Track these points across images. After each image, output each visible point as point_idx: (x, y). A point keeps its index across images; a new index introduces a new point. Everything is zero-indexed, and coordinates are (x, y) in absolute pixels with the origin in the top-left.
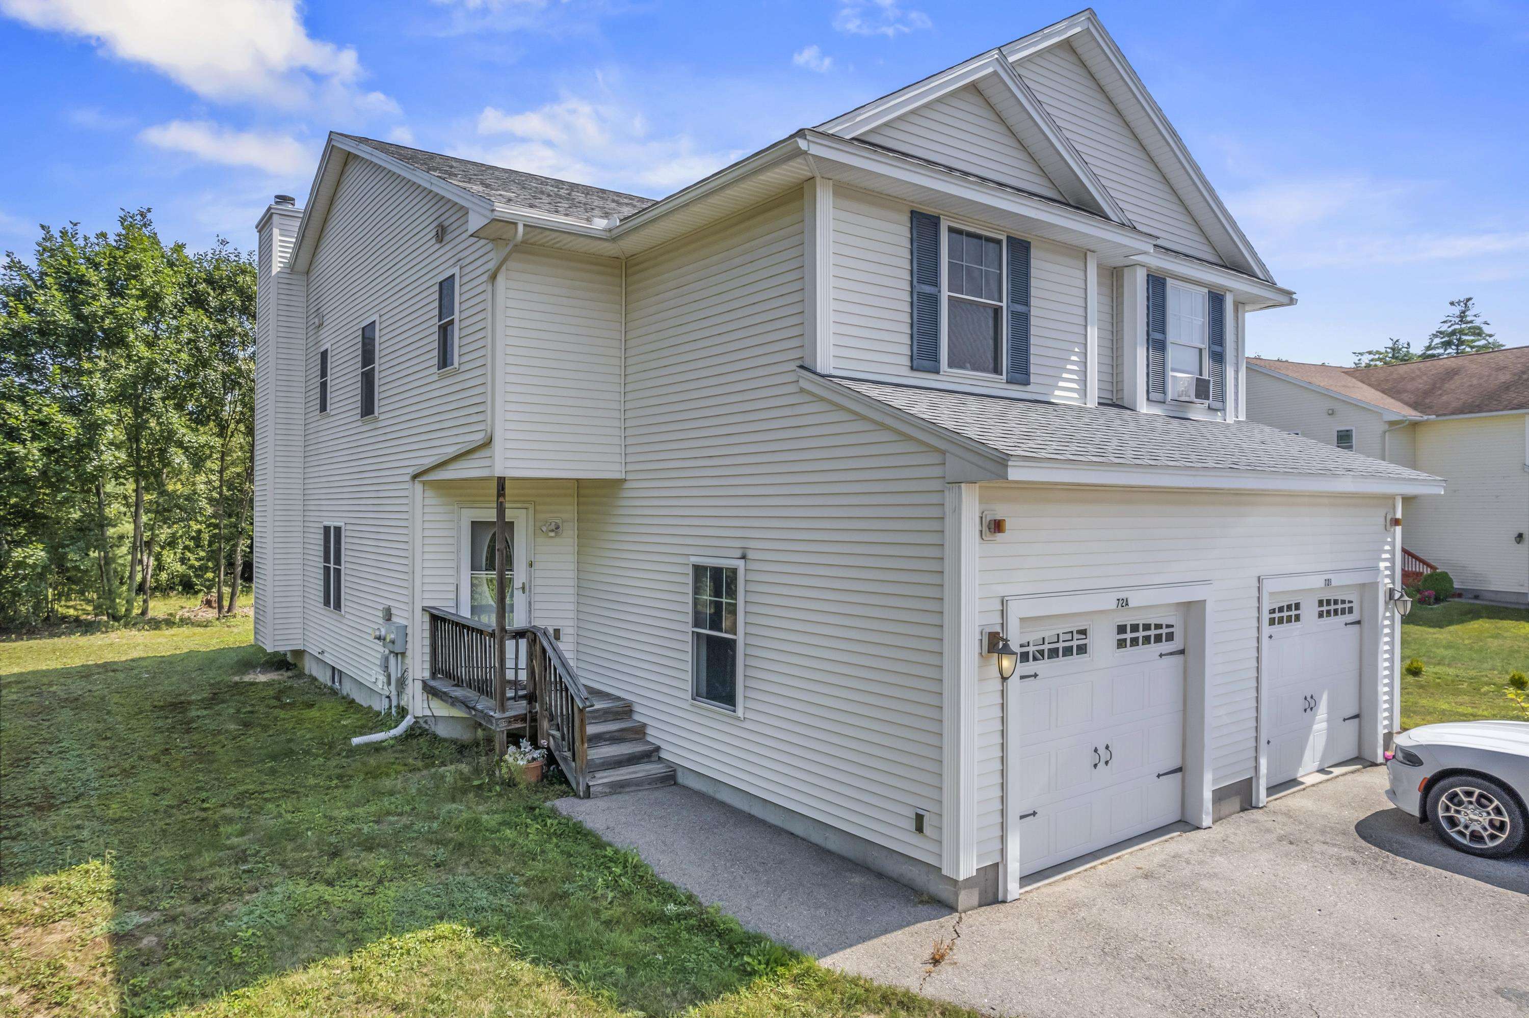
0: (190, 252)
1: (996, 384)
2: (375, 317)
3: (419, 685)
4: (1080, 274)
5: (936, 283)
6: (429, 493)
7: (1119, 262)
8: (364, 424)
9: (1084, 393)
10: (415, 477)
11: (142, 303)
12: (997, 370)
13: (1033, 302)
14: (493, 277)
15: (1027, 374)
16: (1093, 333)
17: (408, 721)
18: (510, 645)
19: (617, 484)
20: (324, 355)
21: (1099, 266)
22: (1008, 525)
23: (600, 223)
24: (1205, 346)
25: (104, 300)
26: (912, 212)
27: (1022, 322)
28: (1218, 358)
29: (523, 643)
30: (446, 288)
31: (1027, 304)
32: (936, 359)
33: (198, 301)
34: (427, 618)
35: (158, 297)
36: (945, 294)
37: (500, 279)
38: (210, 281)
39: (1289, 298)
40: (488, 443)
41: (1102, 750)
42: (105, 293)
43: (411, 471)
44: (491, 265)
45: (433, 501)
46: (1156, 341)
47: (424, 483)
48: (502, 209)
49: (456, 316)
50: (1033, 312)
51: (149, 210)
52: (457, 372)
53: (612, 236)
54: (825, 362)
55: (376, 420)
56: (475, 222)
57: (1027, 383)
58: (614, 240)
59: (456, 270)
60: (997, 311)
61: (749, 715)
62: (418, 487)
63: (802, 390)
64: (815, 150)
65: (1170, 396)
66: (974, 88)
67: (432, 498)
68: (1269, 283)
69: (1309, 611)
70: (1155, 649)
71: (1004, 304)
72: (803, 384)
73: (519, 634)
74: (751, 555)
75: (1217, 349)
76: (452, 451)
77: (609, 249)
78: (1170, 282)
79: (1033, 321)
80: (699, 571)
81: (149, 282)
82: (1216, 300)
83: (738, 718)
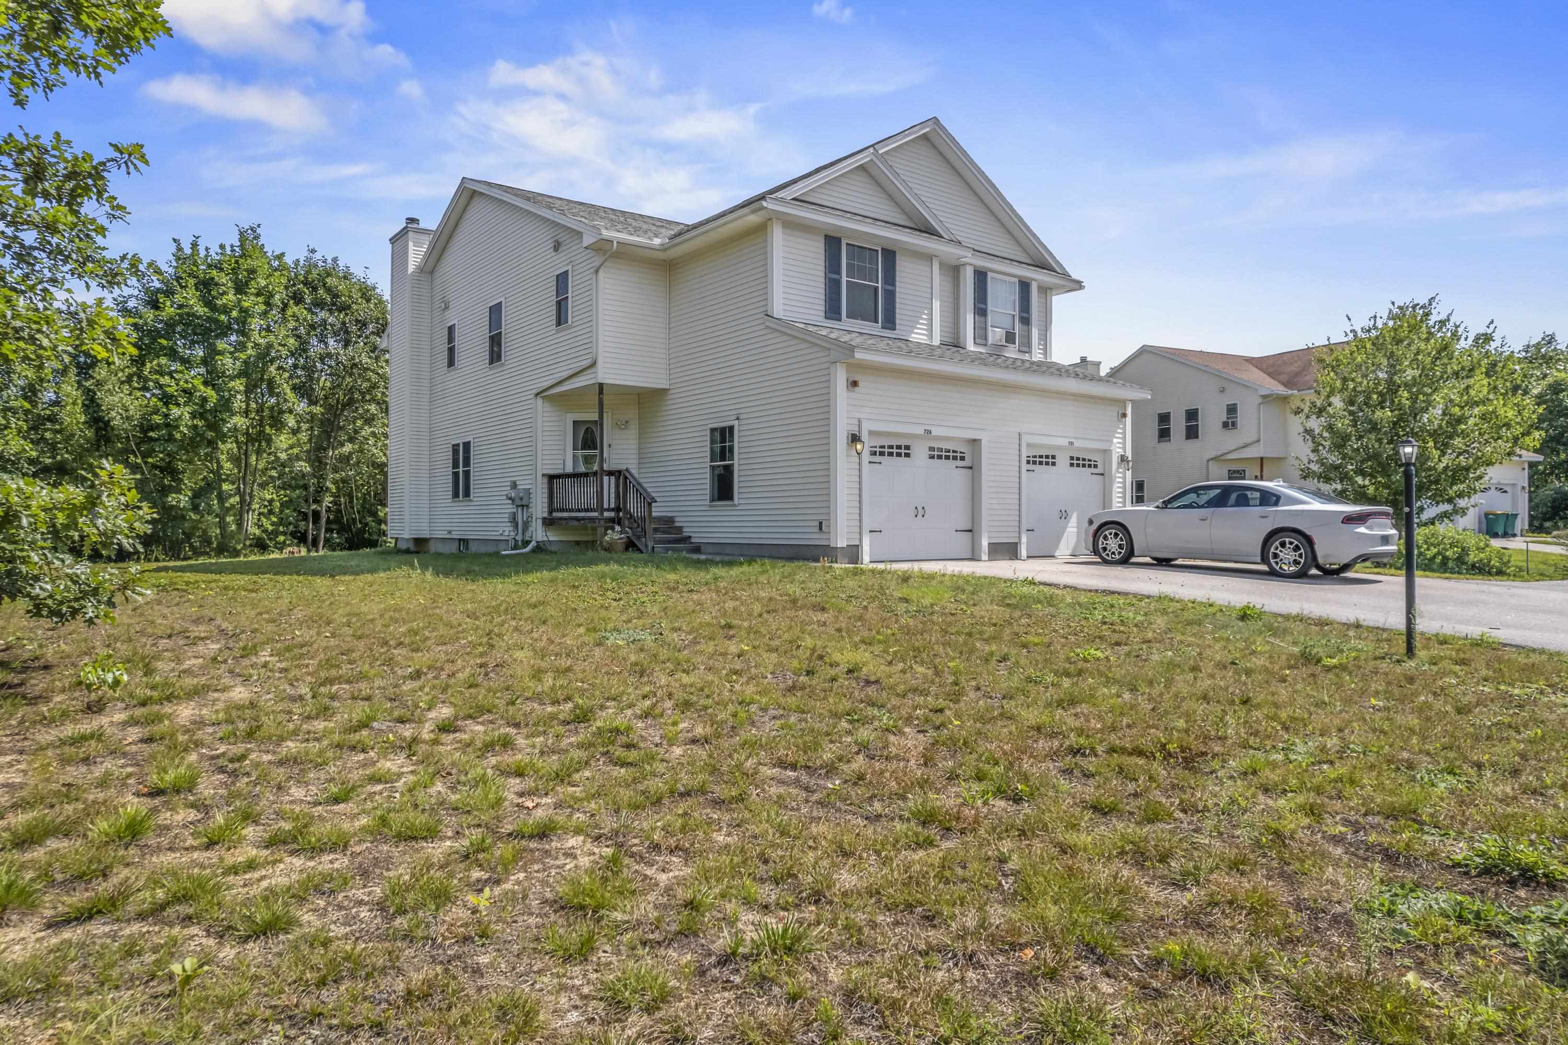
0: (289, 260)
1: (875, 329)
2: (502, 299)
3: (540, 522)
4: (928, 269)
5: (838, 272)
6: (546, 405)
7: (955, 263)
8: (490, 369)
9: (931, 336)
10: (537, 395)
11: (260, 299)
12: (876, 321)
13: (897, 284)
14: (597, 271)
15: (894, 323)
16: (936, 305)
17: (533, 544)
18: (606, 479)
19: (664, 391)
20: (451, 329)
21: (941, 265)
22: (860, 384)
23: (657, 241)
24: (1017, 313)
25: (231, 296)
26: (826, 236)
27: (890, 296)
28: (1026, 321)
29: (613, 479)
30: (562, 280)
31: (894, 285)
32: (840, 314)
33: (298, 299)
34: (546, 480)
35: (271, 295)
36: (844, 279)
37: (601, 271)
38: (306, 283)
39: (1078, 285)
40: (594, 364)
41: (920, 509)
42: (232, 291)
43: (534, 391)
44: (597, 264)
45: (549, 409)
46: (980, 309)
47: (543, 398)
48: (606, 233)
49: (570, 295)
50: (898, 289)
51: (259, 226)
52: (570, 327)
53: (664, 248)
54: (778, 310)
55: (503, 365)
56: (588, 240)
57: (894, 329)
58: (665, 250)
59: (569, 268)
60: (876, 289)
61: (742, 502)
62: (539, 401)
63: (767, 327)
64: (770, 206)
65: (990, 341)
66: (862, 168)
67: (548, 407)
68: (1065, 275)
69: (1063, 461)
70: (951, 464)
71: (880, 285)
72: (768, 324)
73: (610, 473)
74: (741, 417)
75: (1025, 315)
76: (565, 374)
77: (661, 255)
78: (990, 274)
79: (898, 295)
80: (713, 430)
81: (263, 283)
82: (1025, 286)
83: (735, 505)
